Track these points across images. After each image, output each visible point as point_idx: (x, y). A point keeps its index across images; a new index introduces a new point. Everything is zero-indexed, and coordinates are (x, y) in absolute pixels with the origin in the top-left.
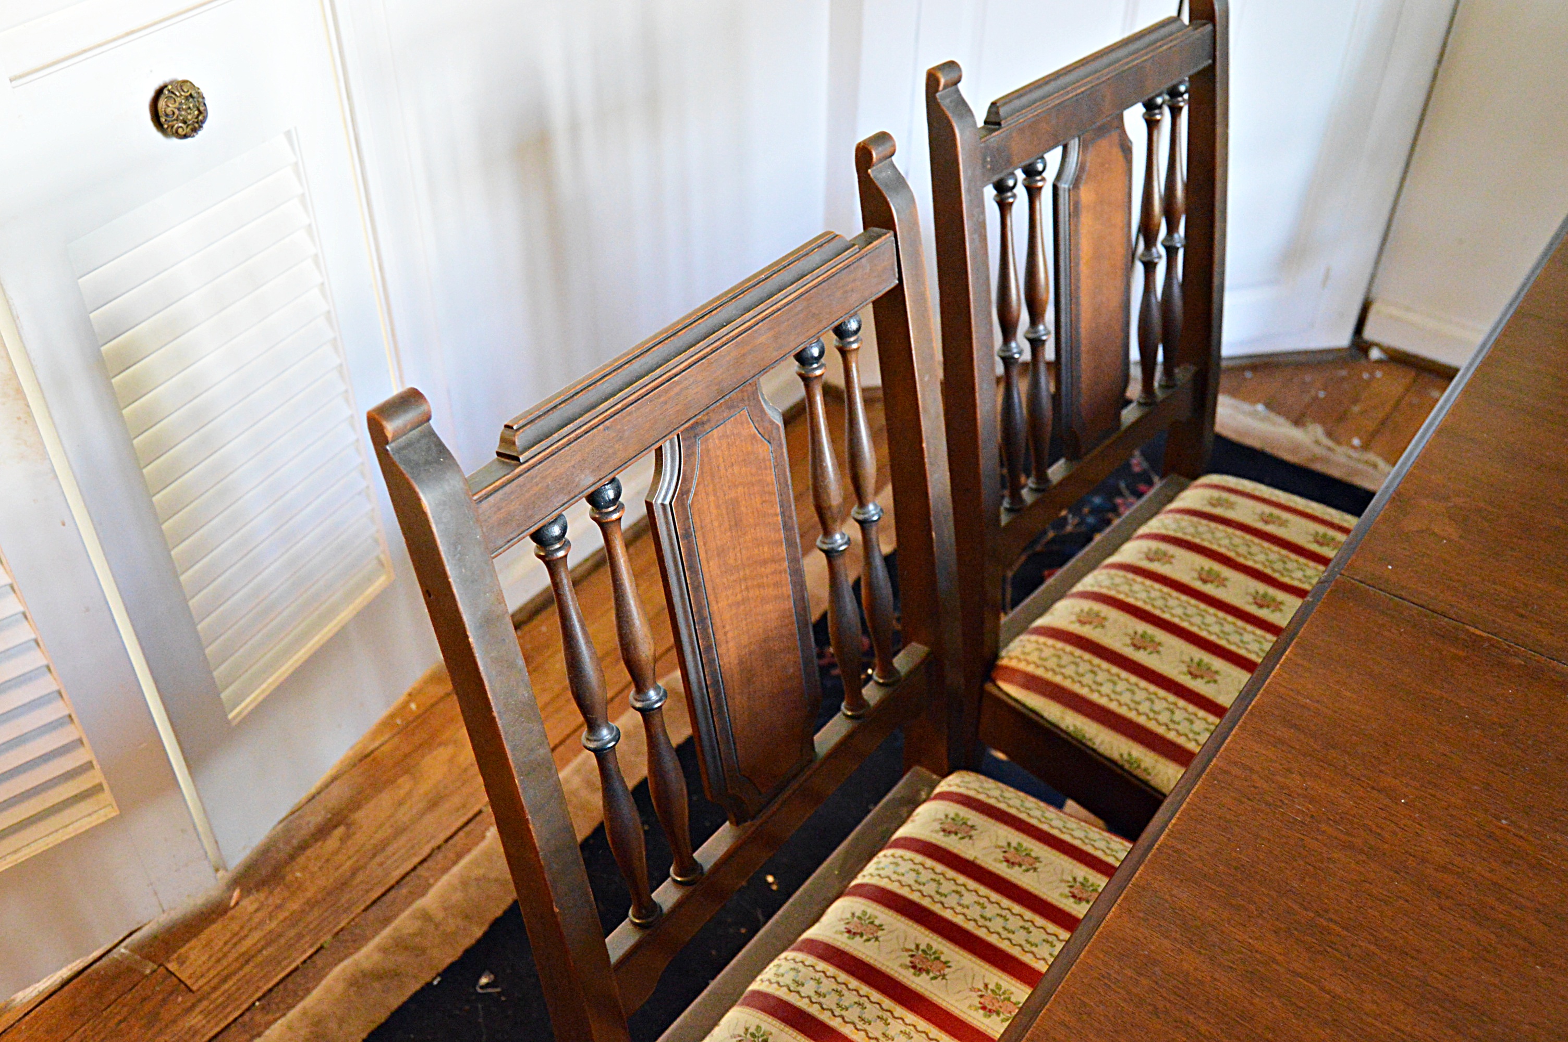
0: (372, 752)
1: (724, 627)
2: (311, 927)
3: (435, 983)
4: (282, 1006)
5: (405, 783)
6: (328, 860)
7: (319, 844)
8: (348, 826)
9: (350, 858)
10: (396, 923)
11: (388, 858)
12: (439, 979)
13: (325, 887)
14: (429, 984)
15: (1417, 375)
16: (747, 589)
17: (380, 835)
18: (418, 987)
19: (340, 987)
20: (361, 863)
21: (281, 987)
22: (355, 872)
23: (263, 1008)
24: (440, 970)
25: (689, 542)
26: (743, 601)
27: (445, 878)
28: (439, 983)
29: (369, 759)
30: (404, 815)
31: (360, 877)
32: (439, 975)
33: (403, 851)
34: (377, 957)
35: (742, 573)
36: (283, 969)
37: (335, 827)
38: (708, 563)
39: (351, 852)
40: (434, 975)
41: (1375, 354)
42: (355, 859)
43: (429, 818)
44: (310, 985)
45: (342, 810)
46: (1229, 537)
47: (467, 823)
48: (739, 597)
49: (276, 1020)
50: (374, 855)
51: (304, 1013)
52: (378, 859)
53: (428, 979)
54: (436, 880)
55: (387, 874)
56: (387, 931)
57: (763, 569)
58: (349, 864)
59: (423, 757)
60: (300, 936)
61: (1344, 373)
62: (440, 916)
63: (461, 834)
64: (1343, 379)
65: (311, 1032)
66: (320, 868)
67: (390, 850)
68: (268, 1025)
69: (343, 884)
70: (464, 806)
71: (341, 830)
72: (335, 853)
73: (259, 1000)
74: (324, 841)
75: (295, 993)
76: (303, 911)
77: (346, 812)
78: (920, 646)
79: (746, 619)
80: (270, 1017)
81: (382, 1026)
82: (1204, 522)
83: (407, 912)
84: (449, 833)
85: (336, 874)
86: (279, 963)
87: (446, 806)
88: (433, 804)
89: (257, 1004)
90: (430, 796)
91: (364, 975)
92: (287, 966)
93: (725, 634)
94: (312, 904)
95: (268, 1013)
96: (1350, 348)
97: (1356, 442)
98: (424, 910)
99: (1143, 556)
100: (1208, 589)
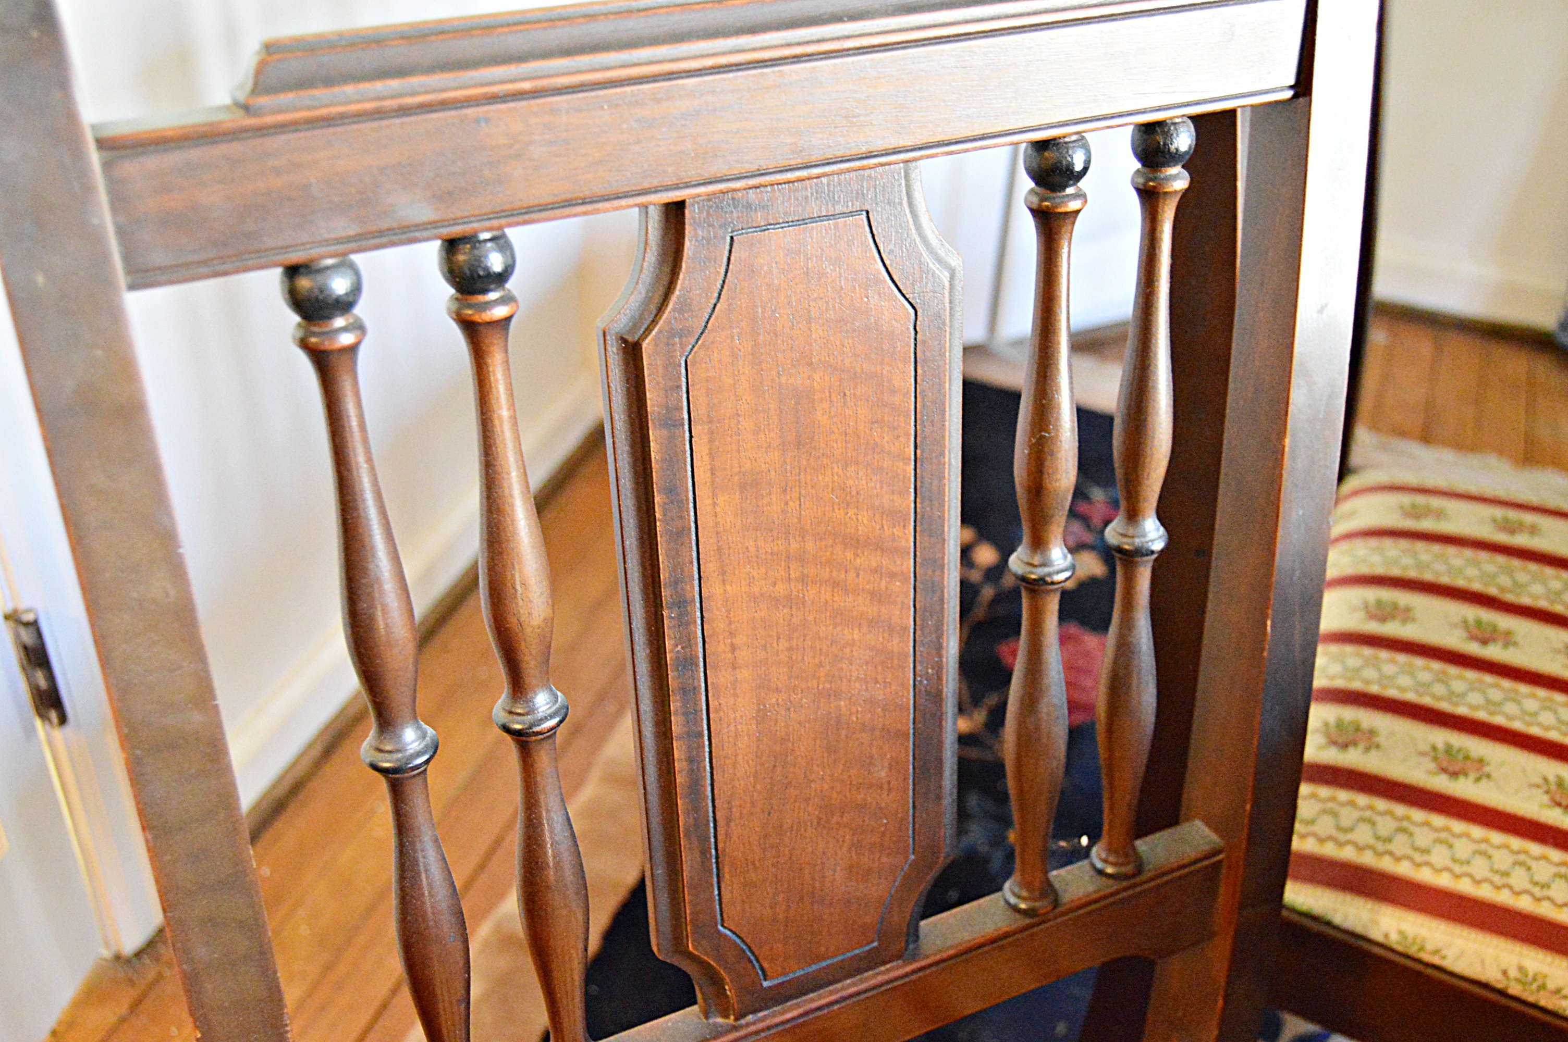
1: (732, 634)
16: (803, 579)
25: (672, 437)
26: (789, 600)
35: (794, 546)
38: (714, 496)
48: (781, 588)
57: (849, 555)
78: (1207, 831)
79: (790, 639)
93: (733, 648)
99: (1362, 614)
100: (1493, 652)
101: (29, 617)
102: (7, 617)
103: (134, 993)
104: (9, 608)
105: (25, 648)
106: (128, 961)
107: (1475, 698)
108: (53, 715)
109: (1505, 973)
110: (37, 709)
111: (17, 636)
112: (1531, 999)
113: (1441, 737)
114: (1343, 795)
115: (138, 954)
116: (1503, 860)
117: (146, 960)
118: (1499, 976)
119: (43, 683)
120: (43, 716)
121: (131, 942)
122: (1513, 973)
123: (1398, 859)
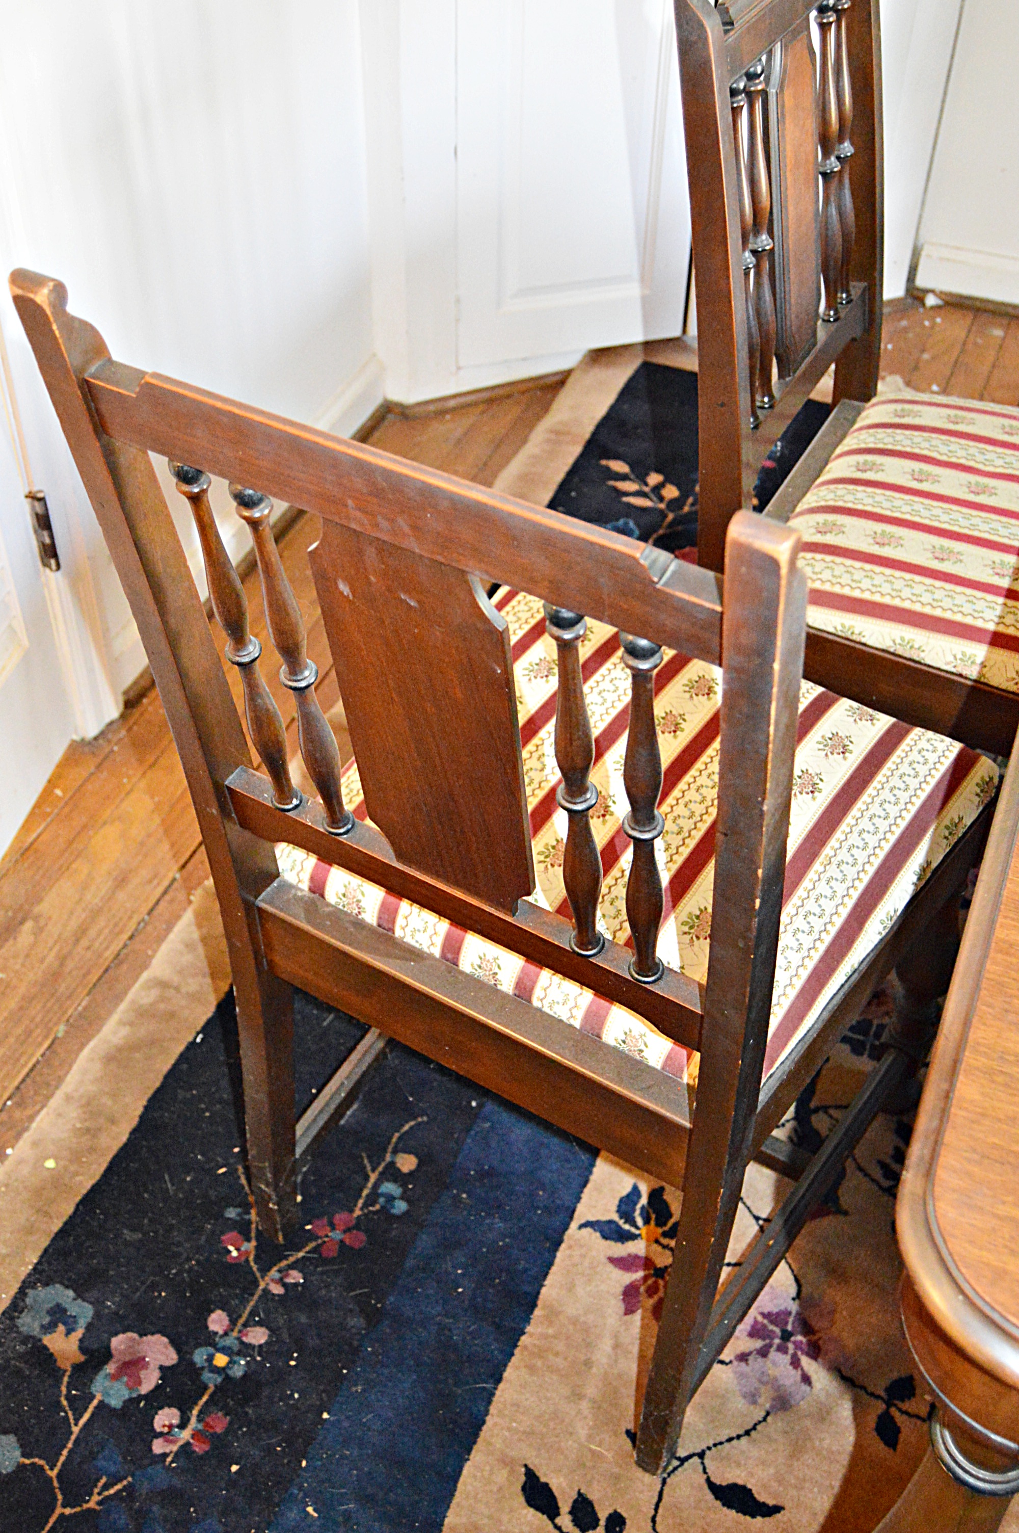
0: (32, 844)
2: (38, 1019)
3: (198, 1040)
4: (40, 1098)
5: (82, 867)
6: (27, 956)
7: (11, 942)
8: (36, 919)
9: (51, 949)
10: (130, 995)
11: (94, 940)
12: (201, 1036)
13: (36, 981)
14: (192, 1045)
15: (975, 317)
17: (74, 924)
18: (181, 1048)
19: (97, 1068)
20: (65, 951)
21: (28, 1081)
22: (62, 960)
23: (18, 1105)
24: (199, 1028)
27: (165, 948)
28: (203, 1039)
29: (31, 852)
30: (93, 897)
31: (70, 964)
32: (198, 1033)
33: (107, 931)
34: (125, 1031)
36: (23, 1066)
37: (22, 923)
39: (51, 942)
40: (194, 1034)
41: (931, 300)
42: (57, 947)
43: (121, 896)
44: (61, 1073)
45: (21, 906)
46: (907, 438)
47: (165, 892)
49: (38, 1112)
50: (77, 940)
51: (68, 1098)
52: (84, 942)
53: (190, 1039)
54: (155, 952)
55: (100, 956)
56: (123, 1006)
58: (53, 954)
59: (90, 838)
60: (29, 1033)
61: (904, 323)
62: (176, 979)
63: (162, 904)
64: (905, 330)
65: (84, 1113)
66: (23, 965)
67: (92, 933)
68: (31, 1119)
69: (56, 976)
70: (155, 876)
71: (29, 925)
72: (33, 946)
73: (9, 1099)
74: (15, 938)
75: (48, 1085)
76: (21, 1008)
77: (26, 907)
80: (29, 1112)
81: (158, 1091)
82: (880, 430)
83: (137, 985)
84: (150, 904)
85: (44, 966)
86: (18, 1060)
87: (135, 881)
88: (121, 881)
89: (9, 1103)
90: (115, 874)
91: (119, 1049)
92: (26, 1063)
94: (29, 999)
95: (25, 1108)
96: (905, 298)
97: (935, 388)
98: (155, 978)
99: (854, 469)
100: (925, 487)
101: (40, 495)
102: (27, 497)
103: (98, 760)
104: (26, 492)
105: (37, 515)
106: (90, 743)
107: (906, 509)
108: (53, 562)
109: (894, 641)
110: (42, 559)
111: (33, 507)
112: (907, 655)
113: (880, 527)
114: (819, 556)
115: (96, 738)
116: (899, 584)
117: (101, 741)
118: (891, 644)
119: (48, 541)
120: (46, 565)
121: (91, 730)
122: (898, 641)
123: (842, 586)
